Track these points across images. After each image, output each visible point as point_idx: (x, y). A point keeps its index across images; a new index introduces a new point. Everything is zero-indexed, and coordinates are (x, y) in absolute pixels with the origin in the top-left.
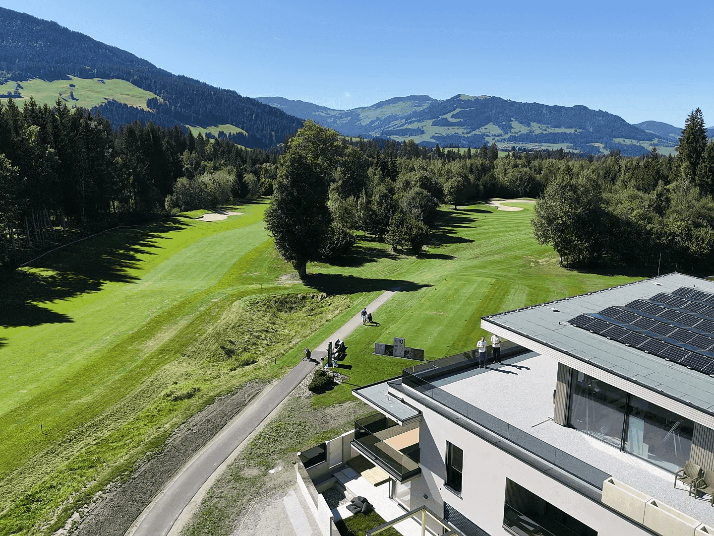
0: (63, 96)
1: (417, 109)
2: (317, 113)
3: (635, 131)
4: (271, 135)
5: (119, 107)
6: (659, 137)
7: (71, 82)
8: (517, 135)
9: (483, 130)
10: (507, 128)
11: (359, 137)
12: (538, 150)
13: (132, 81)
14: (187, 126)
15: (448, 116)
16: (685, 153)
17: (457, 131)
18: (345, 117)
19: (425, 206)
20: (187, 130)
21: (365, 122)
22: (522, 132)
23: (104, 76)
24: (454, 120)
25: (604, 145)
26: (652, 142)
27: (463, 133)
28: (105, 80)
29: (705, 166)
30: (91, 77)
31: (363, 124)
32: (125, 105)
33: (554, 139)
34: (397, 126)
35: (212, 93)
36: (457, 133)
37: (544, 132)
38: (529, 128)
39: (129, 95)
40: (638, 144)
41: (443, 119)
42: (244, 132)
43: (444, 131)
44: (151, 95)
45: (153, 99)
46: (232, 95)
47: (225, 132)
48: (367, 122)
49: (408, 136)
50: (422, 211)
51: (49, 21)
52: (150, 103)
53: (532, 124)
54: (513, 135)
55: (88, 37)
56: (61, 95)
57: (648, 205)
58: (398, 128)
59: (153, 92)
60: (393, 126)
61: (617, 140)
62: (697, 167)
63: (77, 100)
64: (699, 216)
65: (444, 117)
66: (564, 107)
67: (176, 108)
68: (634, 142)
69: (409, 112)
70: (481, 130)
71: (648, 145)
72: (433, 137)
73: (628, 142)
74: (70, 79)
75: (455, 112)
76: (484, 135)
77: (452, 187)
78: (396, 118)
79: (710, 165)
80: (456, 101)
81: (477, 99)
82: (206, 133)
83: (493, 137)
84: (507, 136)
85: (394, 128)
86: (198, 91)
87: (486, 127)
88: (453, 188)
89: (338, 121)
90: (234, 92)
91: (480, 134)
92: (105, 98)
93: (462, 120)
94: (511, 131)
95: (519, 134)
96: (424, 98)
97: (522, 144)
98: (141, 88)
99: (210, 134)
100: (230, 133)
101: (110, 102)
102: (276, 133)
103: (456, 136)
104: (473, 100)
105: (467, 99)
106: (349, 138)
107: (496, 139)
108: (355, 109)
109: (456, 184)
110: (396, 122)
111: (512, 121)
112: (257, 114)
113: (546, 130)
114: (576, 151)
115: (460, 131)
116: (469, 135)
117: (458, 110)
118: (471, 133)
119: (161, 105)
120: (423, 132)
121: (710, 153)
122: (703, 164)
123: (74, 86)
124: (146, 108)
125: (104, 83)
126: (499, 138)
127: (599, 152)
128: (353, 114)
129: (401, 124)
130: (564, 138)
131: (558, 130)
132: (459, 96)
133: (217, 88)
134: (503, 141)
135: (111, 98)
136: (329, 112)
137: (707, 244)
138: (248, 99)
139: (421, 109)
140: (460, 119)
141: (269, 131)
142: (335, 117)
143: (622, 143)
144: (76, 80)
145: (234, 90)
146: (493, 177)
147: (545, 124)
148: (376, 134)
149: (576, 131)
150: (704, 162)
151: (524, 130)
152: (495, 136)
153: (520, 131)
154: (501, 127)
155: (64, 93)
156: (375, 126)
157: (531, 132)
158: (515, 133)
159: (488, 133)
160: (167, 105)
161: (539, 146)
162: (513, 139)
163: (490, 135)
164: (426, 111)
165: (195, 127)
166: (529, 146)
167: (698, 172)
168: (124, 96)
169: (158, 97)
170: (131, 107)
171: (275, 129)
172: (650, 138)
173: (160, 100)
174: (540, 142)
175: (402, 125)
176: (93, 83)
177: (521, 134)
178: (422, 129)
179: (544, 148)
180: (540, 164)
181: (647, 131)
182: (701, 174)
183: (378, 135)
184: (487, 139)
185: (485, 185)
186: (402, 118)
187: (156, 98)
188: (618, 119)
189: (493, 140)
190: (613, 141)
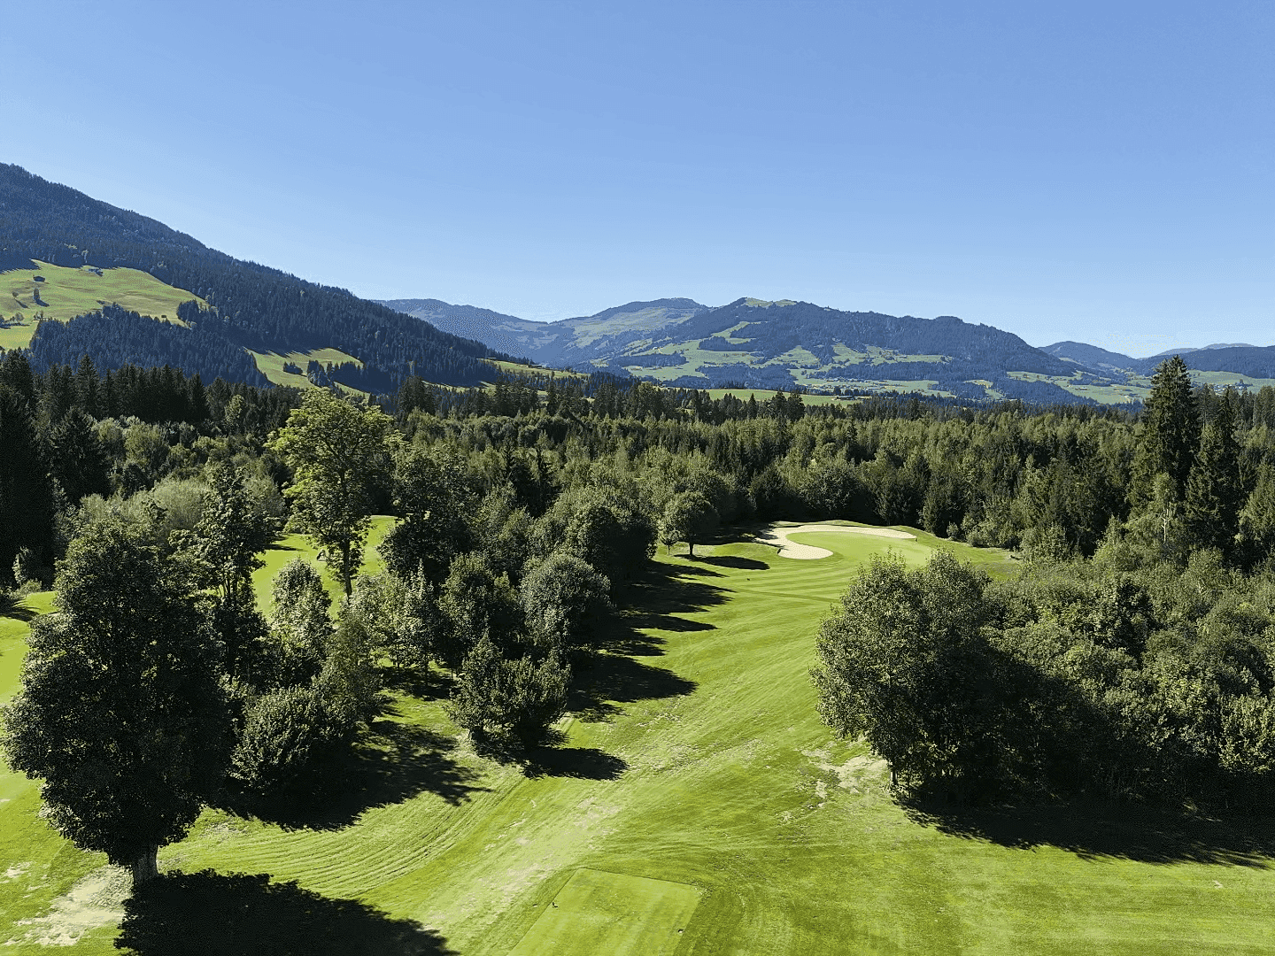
0: (21, 296)
1: (673, 321)
2: (499, 328)
3: (1041, 359)
4: (407, 367)
5: (123, 317)
6: (1083, 369)
7: (36, 273)
8: (842, 367)
9: (785, 357)
10: (826, 355)
11: (568, 370)
12: (879, 392)
13: (154, 270)
14: (249, 352)
15: (726, 334)
16: (1158, 451)
17: (742, 359)
18: (548, 335)
19: (576, 599)
20: (250, 359)
21: (585, 342)
22: (852, 362)
23: (101, 261)
24: (736, 341)
25: (991, 384)
26: (1073, 379)
27: (752, 363)
28: (102, 270)
29: (1205, 482)
30: (77, 264)
31: (581, 345)
32: (135, 314)
33: (907, 372)
34: (638, 349)
35: (302, 292)
36: (742, 363)
37: (890, 362)
38: (863, 355)
39: (146, 296)
40: (1050, 382)
41: (716, 338)
42: (358, 363)
43: (718, 359)
44: (186, 297)
45: (189, 303)
46: (341, 296)
47: (320, 361)
48: (586, 342)
49: (657, 367)
50: (567, 615)
51: (9, 164)
52: (185, 311)
53: (869, 348)
54: (837, 366)
55: (79, 194)
56: (15, 295)
57: (1101, 622)
58: (641, 354)
59: (191, 291)
60: (632, 349)
61: (1013, 375)
62: (1187, 484)
63: (46, 305)
64: (1228, 653)
65: (718, 335)
66: (921, 320)
67: (231, 319)
68: (1043, 378)
69: (660, 325)
70: (782, 357)
71: (1065, 383)
72: (699, 369)
73: (1032, 377)
74: (35, 267)
75: (737, 328)
76: (787, 365)
77: (681, 512)
78: (637, 336)
79: (1214, 480)
80: (740, 309)
81: (774, 306)
82: (286, 364)
83: (803, 370)
84: (826, 369)
85: (632, 353)
86: (274, 290)
87: (791, 352)
88: (683, 513)
89: (536, 340)
90: (345, 292)
91: (782, 364)
92: (99, 302)
93: (749, 340)
94: (833, 360)
95: (847, 364)
96: (685, 304)
97: (853, 381)
98: (169, 284)
99: (293, 365)
100: (330, 365)
101: (109, 308)
102: (416, 362)
103: (741, 368)
104: (767, 307)
105: (756, 306)
106: (550, 372)
107: (808, 373)
108: (567, 320)
109: (689, 505)
110: (637, 343)
111: (833, 343)
112: (383, 330)
113: (891, 358)
114: (944, 394)
115: (746, 359)
116: (762, 367)
117: (742, 324)
118: (766, 363)
119: (204, 313)
120: (684, 361)
121: (1211, 455)
122: (1200, 477)
123: (42, 280)
124: (173, 318)
125: (100, 274)
126: (813, 371)
127: (985, 394)
128: (563, 330)
129: (645, 346)
130: (923, 371)
131: (912, 358)
132: (743, 300)
133: (313, 284)
134: (819, 376)
135: (110, 302)
136: (520, 324)
137: (1264, 748)
138: (368, 303)
139: (681, 321)
140: (745, 340)
141: (404, 360)
142: (532, 335)
143: (1023, 379)
144: (47, 270)
145: (345, 288)
146: (775, 478)
147: (891, 348)
148: (600, 364)
149: (943, 359)
150: (1201, 472)
151: (855, 358)
152: (806, 367)
153: (848, 360)
154: (816, 352)
155: (22, 292)
156: (600, 349)
157: (867, 361)
158: (840, 363)
159: (794, 363)
160: (215, 314)
161: (881, 385)
162: (838, 373)
163: (798, 366)
164: (688, 324)
165: (264, 353)
166: (866, 385)
167: (1190, 492)
168: (137, 298)
169: (199, 300)
170: (146, 317)
171: (415, 356)
172: (1068, 370)
173: (203, 304)
174: (882, 378)
175: (649, 348)
176: (80, 275)
177: (852, 365)
178: (681, 355)
179: (889, 389)
180: (876, 432)
181: (1062, 359)
182: (1196, 498)
183: (605, 365)
184: (793, 372)
185: (760, 493)
186: (647, 337)
187: (195, 302)
188: (1012, 339)
189: (803, 374)
190: (1007, 375)
